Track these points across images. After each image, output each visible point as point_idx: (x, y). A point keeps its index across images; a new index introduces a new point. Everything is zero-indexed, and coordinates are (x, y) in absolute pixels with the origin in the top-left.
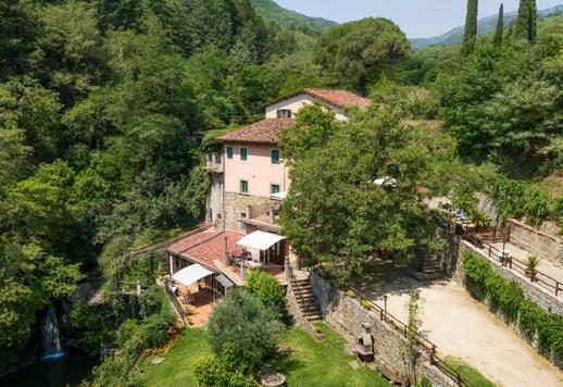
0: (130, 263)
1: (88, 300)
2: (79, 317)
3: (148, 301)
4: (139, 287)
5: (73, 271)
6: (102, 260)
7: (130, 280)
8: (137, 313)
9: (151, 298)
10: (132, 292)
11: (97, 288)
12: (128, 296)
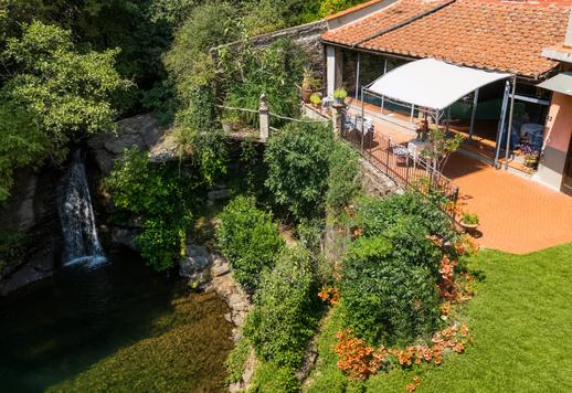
0: (239, 65)
1: (146, 148)
2: (130, 186)
3: (292, 156)
4: (264, 120)
5: (99, 66)
6: (172, 59)
7: (242, 104)
8: (259, 183)
9: (301, 149)
10: (246, 134)
11: (166, 124)
12: (237, 142)
